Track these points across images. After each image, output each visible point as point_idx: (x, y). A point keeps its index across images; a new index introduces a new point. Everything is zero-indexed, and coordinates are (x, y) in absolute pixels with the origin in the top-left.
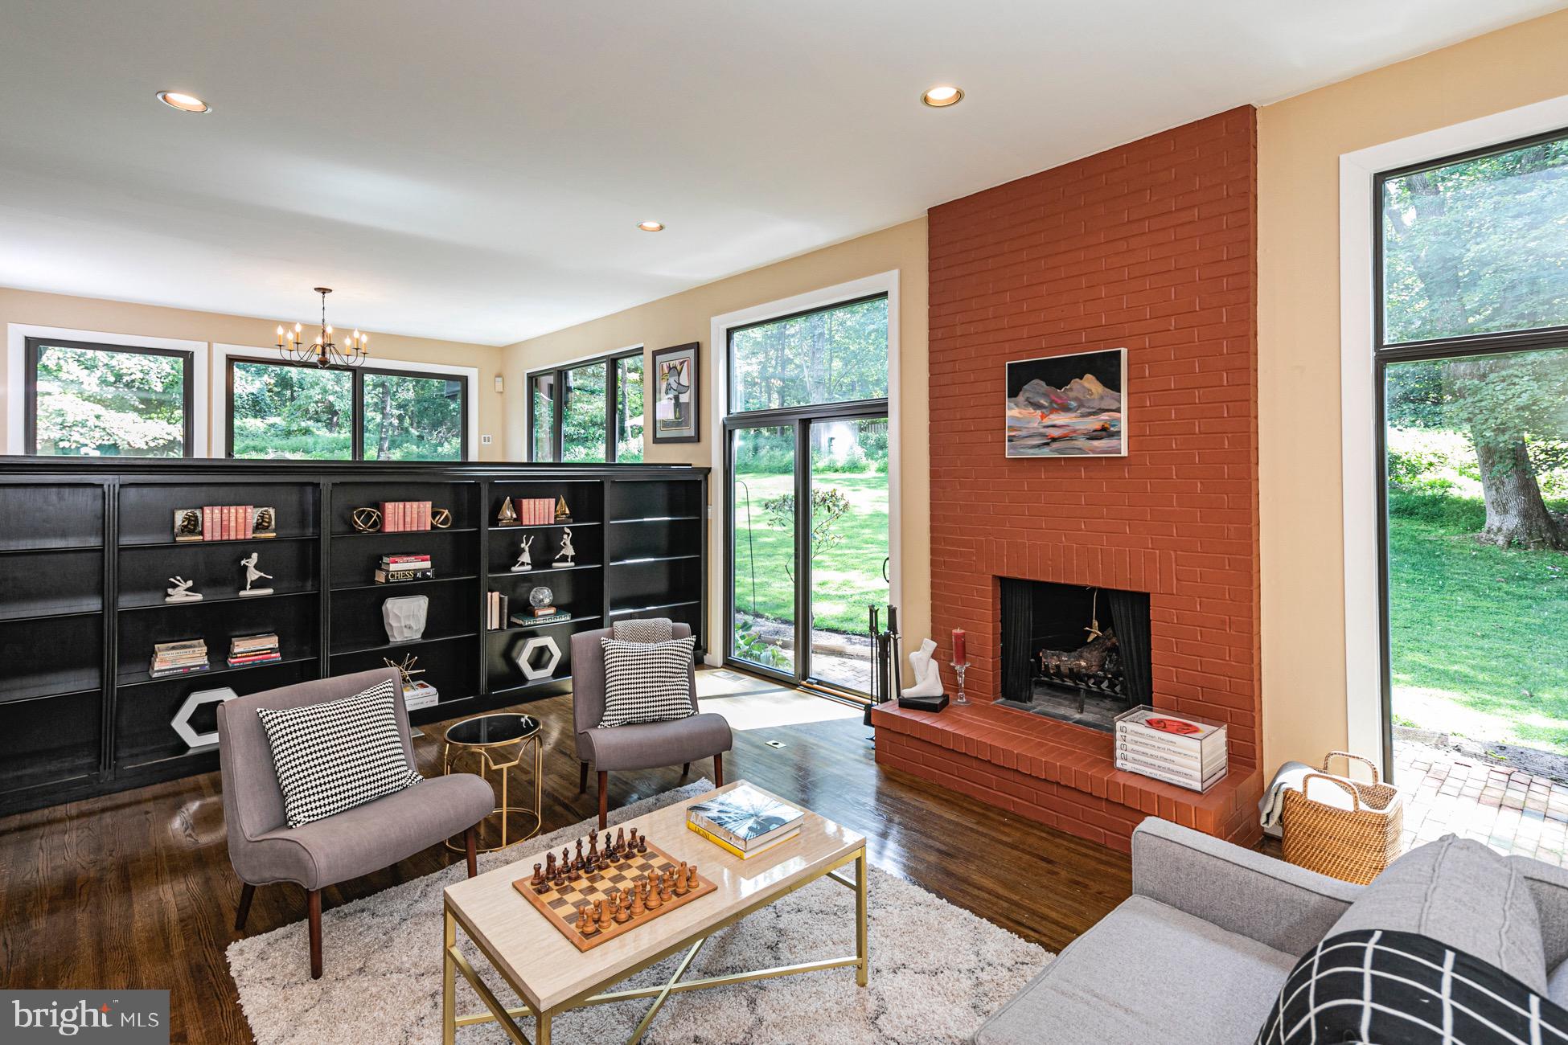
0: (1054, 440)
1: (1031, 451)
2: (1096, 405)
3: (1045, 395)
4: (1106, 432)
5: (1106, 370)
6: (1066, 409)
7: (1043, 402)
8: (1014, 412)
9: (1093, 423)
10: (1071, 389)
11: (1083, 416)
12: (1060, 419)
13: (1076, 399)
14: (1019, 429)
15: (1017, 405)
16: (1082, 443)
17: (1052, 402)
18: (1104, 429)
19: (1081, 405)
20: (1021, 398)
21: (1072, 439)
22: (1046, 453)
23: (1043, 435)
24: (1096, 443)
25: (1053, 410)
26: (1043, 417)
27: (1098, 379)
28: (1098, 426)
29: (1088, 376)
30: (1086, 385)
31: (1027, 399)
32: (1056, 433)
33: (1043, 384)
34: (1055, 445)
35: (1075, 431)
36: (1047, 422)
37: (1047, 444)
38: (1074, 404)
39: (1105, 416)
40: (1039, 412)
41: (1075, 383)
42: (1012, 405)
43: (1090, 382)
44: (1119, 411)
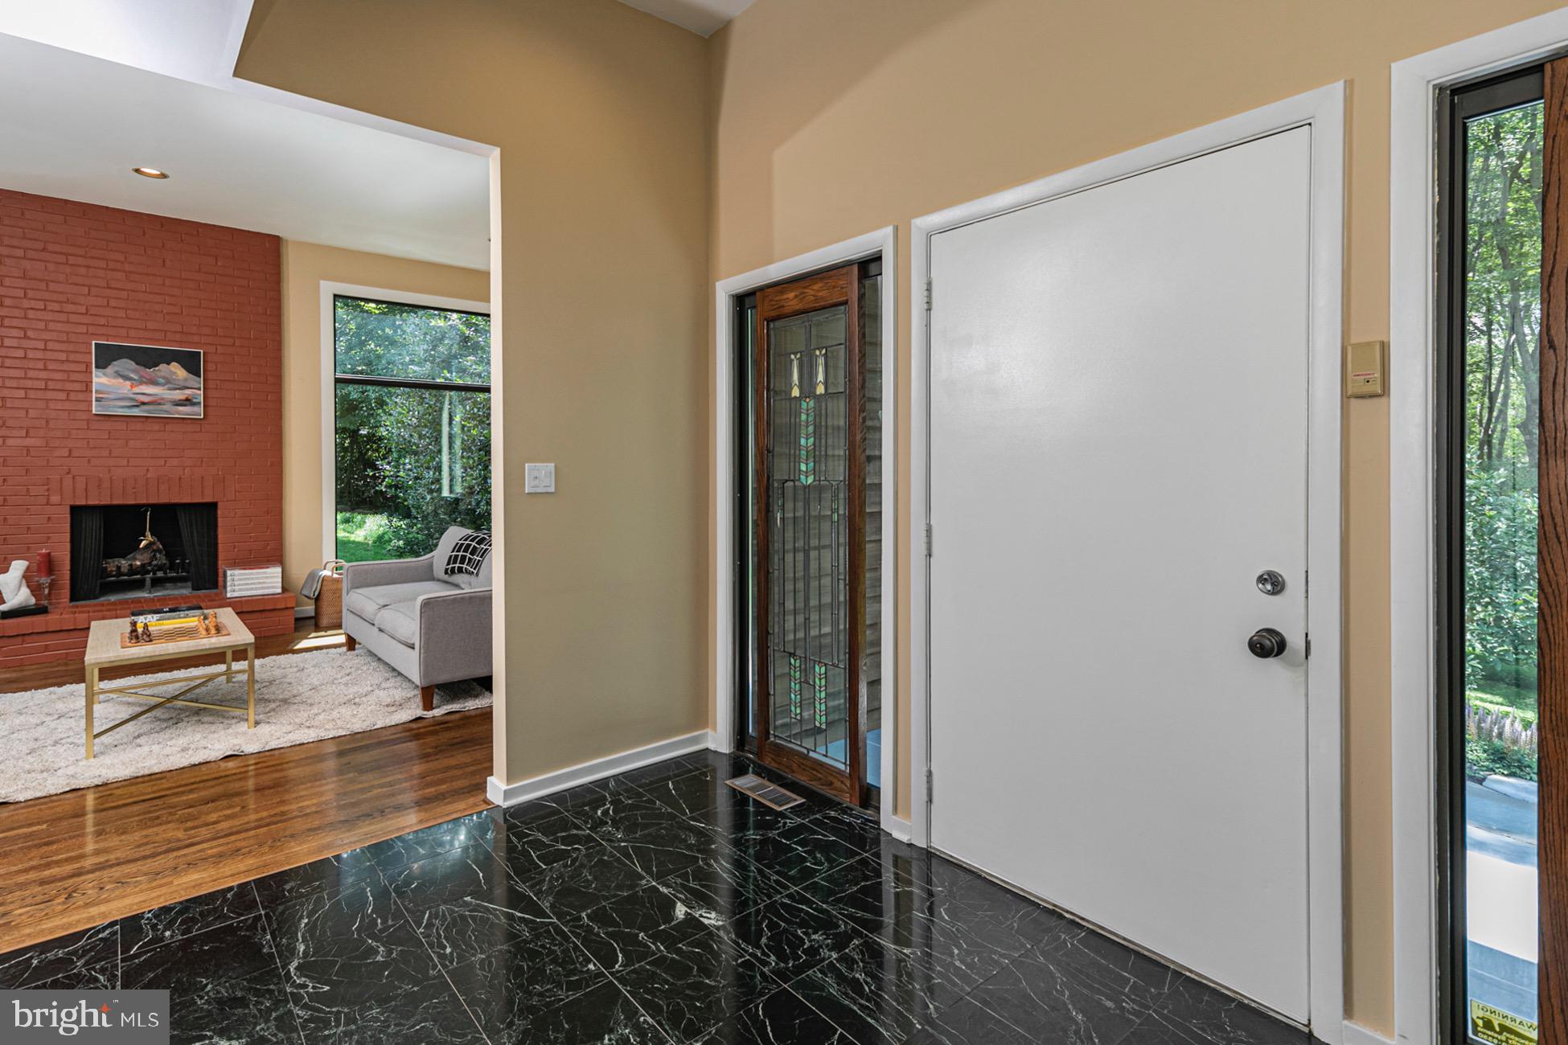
0: (143, 403)
1: (121, 410)
2: (182, 384)
3: (134, 371)
4: (188, 401)
5: (191, 362)
6: (154, 383)
7: (132, 375)
8: (100, 380)
9: (179, 395)
10: (159, 370)
11: (170, 389)
12: (149, 389)
13: (164, 378)
14: (108, 393)
15: (105, 375)
16: (170, 407)
17: (142, 377)
18: (187, 400)
19: (167, 382)
20: (110, 370)
21: (159, 404)
22: (136, 412)
23: (133, 399)
24: (181, 408)
25: (141, 383)
26: (132, 387)
27: (182, 367)
28: (181, 397)
29: (174, 364)
30: (173, 369)
31: (116, 372)
32: (145, 399)
33: (133, 363)
34: (143, 407)
35: (163, 399)
36: (137, 390)
37: (138, 406)
38: (161, 381)
39: (188, 392)
40: (128, 383)
41: (163, 367)
42: (100, 374)
43: (177, 371)
44: (199, 389)
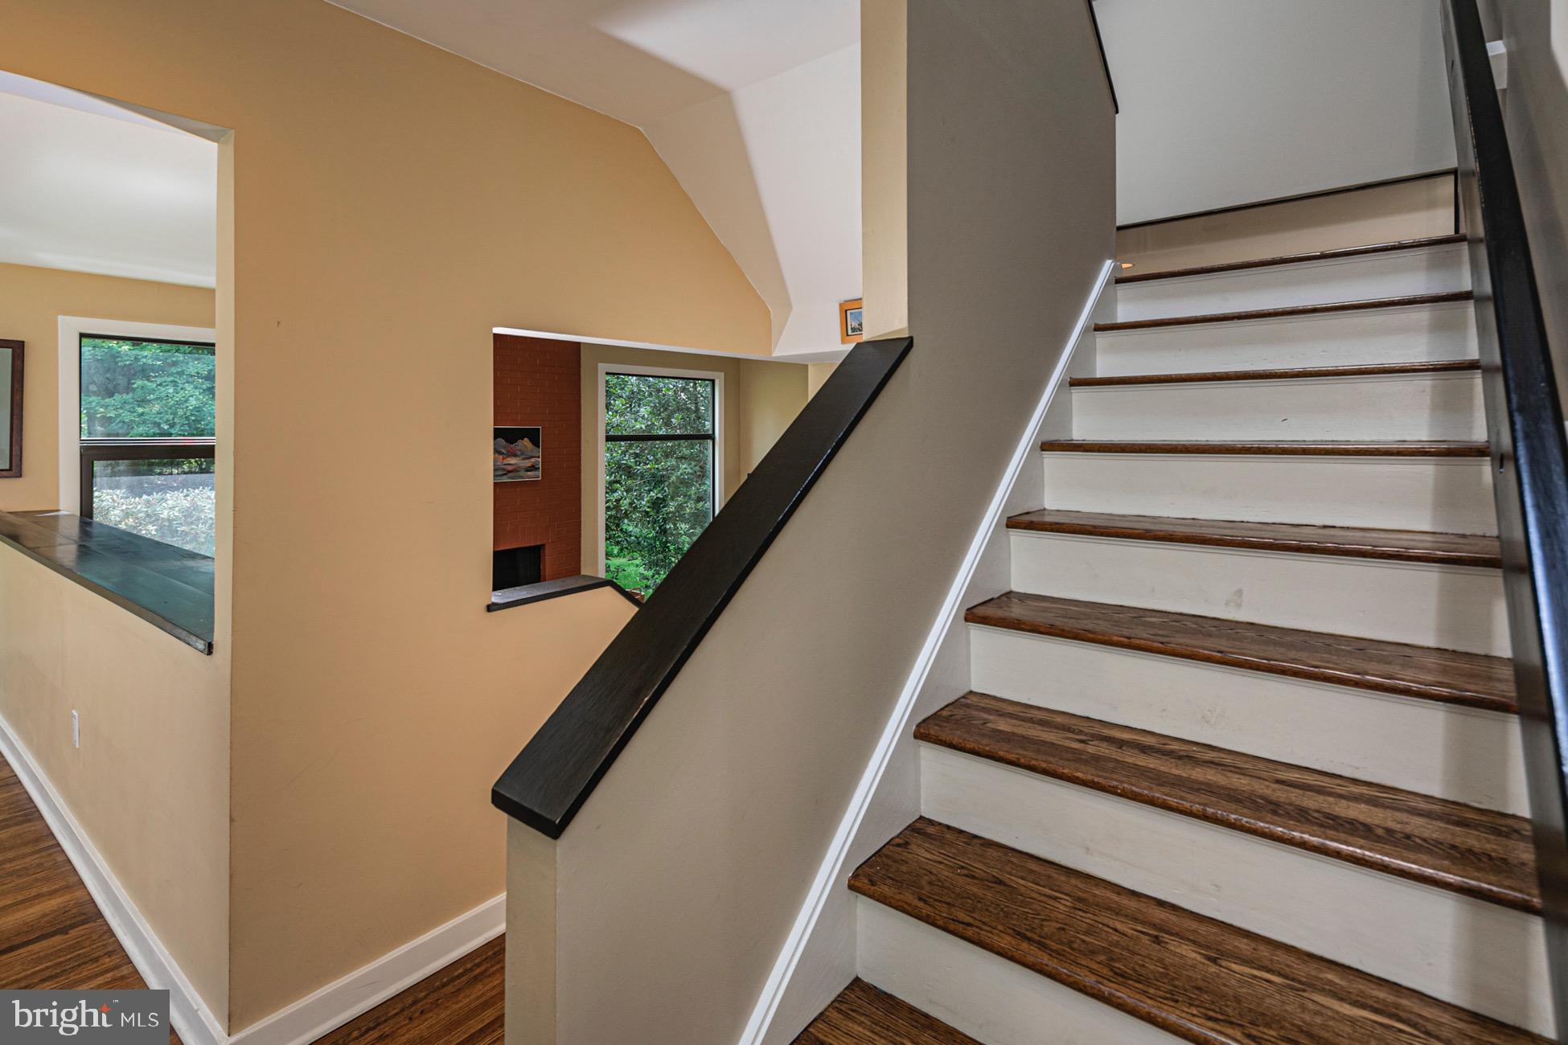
0: (509, 472)
2: (530, 454)
3: (504, 447)
4: (533, 468)
5: (533, 436)
6: (515, 455)
7: (503, 451)
9: (528, 463)
10: (517, 445)
11: (524, 459)
12: (513, 461)
13: (520, 450)
16: (522, 473)
17: (508, 451)
18: (533, 466)
19: (522, 454)
21: (518, 471)
22: (505, 479)
23: (504, 469)
24: (529, 473)
25: (508, 456)
26: (503, 459)
27: (530, 441)
28: (530, 465)
29: (526, 439)
30: (525, 444)
32: (510, 468)
33: (503, 440)
34: (510, 475)
35: (519, 467)
36: (505, 462)
37: (505, 474)
38: (519, 453)
39: (533, 460)
40: (501, 456)
41: (519, 442)
43: (528, 445)
44: (539, 457)
